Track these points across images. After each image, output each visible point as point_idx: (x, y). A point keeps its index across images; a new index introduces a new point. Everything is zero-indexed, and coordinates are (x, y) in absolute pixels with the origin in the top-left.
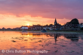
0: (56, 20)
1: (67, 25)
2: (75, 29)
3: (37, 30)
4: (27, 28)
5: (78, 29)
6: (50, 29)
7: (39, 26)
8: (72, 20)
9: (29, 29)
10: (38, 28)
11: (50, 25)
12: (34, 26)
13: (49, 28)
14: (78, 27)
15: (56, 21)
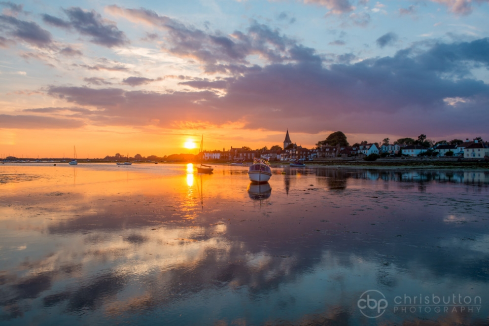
0: (287, 136)
1: (327, 150)
2: (350, 158)
3: (243, 162)
4: (218, 156)
5: (357, 158)
6: (282, 159)
7: (246, 150)
8: (331, 136)
9: (222, 157)
10: (247, 156)
11: (273, 147)
12: (233, 150)
13: (278, 157)
14: (357, 155)
15: (287, 139)
